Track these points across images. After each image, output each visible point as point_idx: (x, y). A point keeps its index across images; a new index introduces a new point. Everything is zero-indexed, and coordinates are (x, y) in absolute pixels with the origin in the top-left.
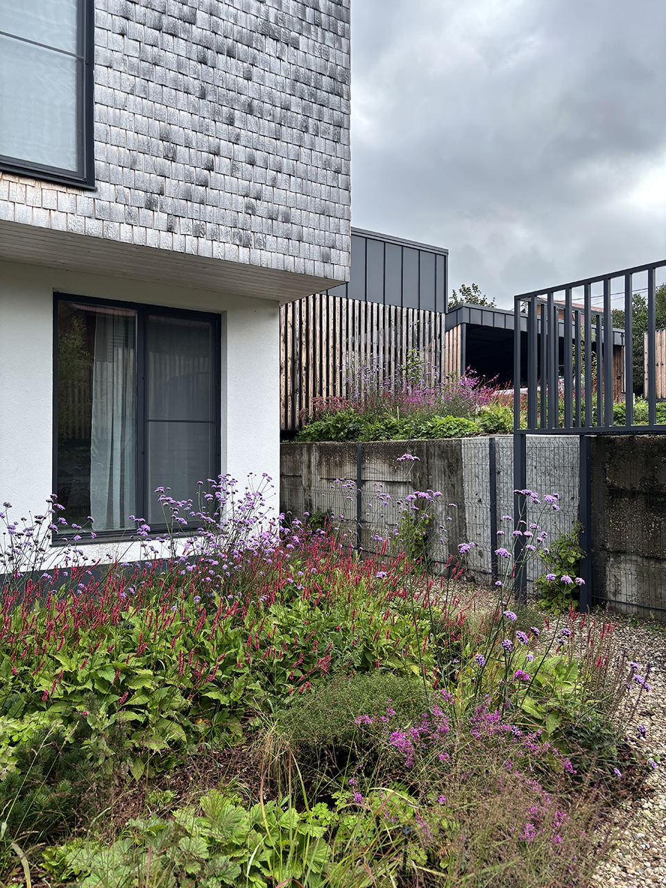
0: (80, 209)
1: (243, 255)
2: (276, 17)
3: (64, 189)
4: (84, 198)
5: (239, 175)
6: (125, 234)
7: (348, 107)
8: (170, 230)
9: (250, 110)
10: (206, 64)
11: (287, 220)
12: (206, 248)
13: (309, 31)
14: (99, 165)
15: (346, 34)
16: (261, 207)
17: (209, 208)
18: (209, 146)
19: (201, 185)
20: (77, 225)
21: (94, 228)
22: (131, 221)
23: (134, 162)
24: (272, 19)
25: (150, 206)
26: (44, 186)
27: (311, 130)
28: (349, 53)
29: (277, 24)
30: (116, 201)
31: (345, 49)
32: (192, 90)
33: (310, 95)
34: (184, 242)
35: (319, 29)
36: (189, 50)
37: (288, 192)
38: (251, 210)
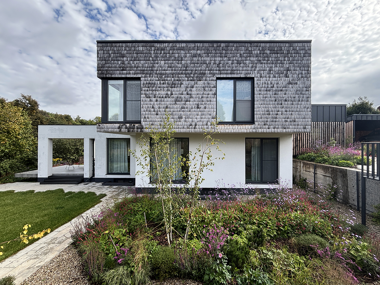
0: (252, 128)
1: (284, 131)
2: (292, 79)
3: (249, 125)
4: (253, 126)
5: (283, 114)
6: (260, 131)
7: (311, 93)
8: (269, 128)
9: (286, 101)
10: (276, 94)
11: (295, 121)
12: (276, 131)
13: (300, 79)
14: (255, 119)
15: (310, 77)
17: (277, 123)
18: (277, 110)
19: (275, 118)
20: (251, 131)
21: (254, 131)
22: (260, 128)
23: (262, 117)
24: (291, 80)
25: (265, 125)
26: (246, 125)
27: (300, 101)
28: (311, 81)
29: (292, 81)
30: (258, 125)
31: (309, 80)
32: (273, 100)
33: (300, 93)
34: (272, 130)
35: (303, 78)
36: (272, 93)
37: (295, 116)
38: (286, 121)
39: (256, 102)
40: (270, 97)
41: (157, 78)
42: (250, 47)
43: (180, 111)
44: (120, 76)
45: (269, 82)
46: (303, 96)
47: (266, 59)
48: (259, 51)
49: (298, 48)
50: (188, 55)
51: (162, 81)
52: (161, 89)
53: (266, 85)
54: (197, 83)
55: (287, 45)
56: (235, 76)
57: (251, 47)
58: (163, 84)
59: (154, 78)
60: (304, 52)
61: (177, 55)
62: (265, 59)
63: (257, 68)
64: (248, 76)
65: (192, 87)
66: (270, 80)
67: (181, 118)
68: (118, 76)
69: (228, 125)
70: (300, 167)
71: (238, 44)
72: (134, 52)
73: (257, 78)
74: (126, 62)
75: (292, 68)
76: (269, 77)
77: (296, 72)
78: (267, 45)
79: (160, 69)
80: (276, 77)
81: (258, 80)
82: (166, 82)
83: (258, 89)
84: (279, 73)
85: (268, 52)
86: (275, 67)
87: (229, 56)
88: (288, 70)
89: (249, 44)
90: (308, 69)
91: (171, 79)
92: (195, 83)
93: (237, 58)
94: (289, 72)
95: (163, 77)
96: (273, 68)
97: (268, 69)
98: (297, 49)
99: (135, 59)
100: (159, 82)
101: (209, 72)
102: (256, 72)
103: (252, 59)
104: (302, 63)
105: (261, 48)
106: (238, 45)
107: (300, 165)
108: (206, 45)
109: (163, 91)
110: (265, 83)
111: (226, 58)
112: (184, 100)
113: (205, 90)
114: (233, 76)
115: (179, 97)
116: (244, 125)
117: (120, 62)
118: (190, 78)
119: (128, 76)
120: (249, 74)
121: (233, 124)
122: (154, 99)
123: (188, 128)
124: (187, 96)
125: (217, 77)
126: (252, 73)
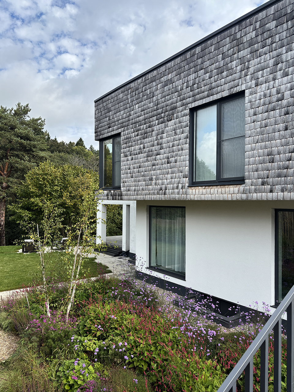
0: (240, 191)
3: (236, 186)
4: (242, 187)
6: (255, 196)
8: (271, 191)
10: (288, 114)
12: (287, 196)
14: (246, 174)
18: (289, 150)
19: (285, 169)
20: (239, 197)
21: (244, 196)
22: (256, 191)
23: (258, 168)
25: (263, 184)
30: (252, 185)
32: (281, 129)
34: (277, 195)
36: (280, 113)
39: (247, 140)
40: (276, 122)
41: (133, 130)
43: (151, 169)
45: (274, 91)
47: (269, 41)
48: (254, 33)
50: (159, 86)
51: (136, 132)
52: (135, 143)
56: (215, 97)
57: (241, 30)
58: (137, 136)
61: (149, 91)
62: (266, 44)
64: (235, 90)
65: (163, 132)
67: (152, 179)
68: (106, 135)
71: (219, 36)
72: (117, 102)
73: (250, 90)
74: (111, 117)
76: (274, 79)
79: (135, 116)
80: (288, 75)
81: (251, 94)
82: (139, 133)
83: (251, 112)
85: (273, 25)
87: (206, 65)
89: (237, 27)
91: (144, 127)
92: (165, 125)
93: (217, 63)
95: (137, 126)
96: (284, 57)
99: (117, 110)
100: (134, 134)
101: (180, 103)
102: (248, 77)
103: (241, 54)
105: (258, 24)
109: (137, 145)
110: (265, 96)
111: (201, 71)
112: (155, 154)
113: (176, 134)
115: (150, 151)
117: (107, 119)
118: (160, 120)
119: (113, 133)
120: (236, 87)
122: (130, 158)
123: (158, 194)
124: (157, 147)
125: (191, 107)
126: (240, 84)
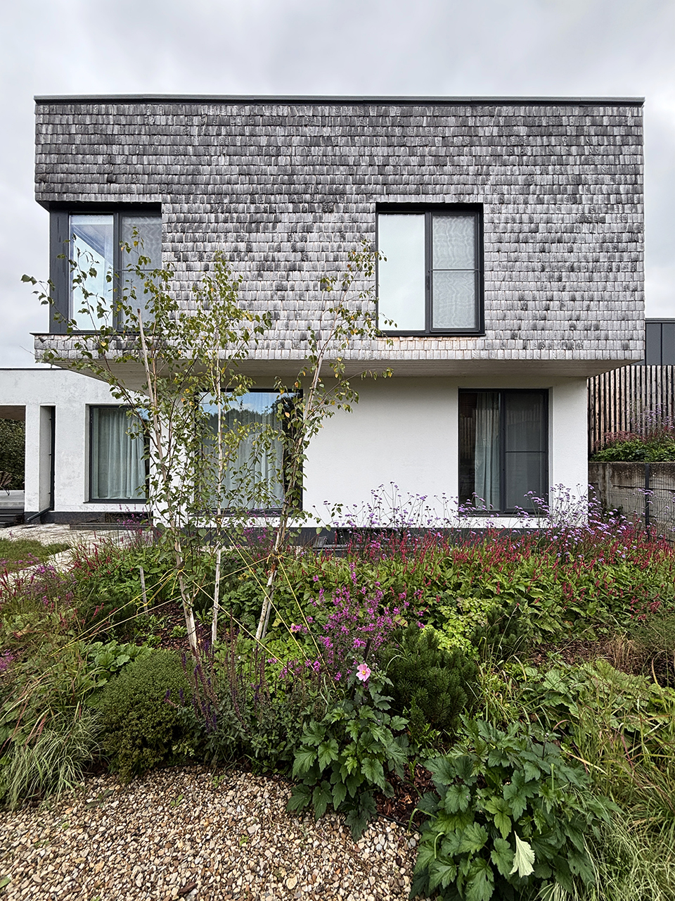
0: (477, 347)
1: (568, 355)
2: (589, 209)
3: (470, 338)
4: (480, 341)
5: (565, 308)
6: (500, 355)
7: (642, 247)
8: (525, 348)
9: (572, 269)
10: (544, 252)
11: (597, 328)
12: (545, 355)
13: (613, 209)
15: (640, 201)
16: (580, 325)
17: (547, 332)
18: (547, 297)
19: (542, 320)
20: (475, 355)
21: (484, 355)
22: (503, 347)
23: (505, 316)
24: (586, 211)
25: (513, 337)
26: (461, 339)
27: (614, 270)
28: (643, 213)
29: (590, 213)
30: (496, 339)
31: (640, 211)
33: (614, 248)
34: (532, 353)
35: (620, 205)
36: (534, 248)
37: (598, 312)
38: (573, 328)
39: (487, 274)
40: (529, 258)
41: (209, 206)
42: (472, 116)
43: (272, 297)
44: (101, 198)
46: (621, 256)
47: (517, 150)
48: (496, 129)
49: (606, 121)
50: (296, 140)
51: (222, 213)
52: (218, 236)
53: (516, 226)
54: (321, 218)
55: (577, 111)
56: (431, 199)
57: (475, 116)
58: (225, 221)
59: (200, 206)
60: (622, 131)
61: (263, 141)
62: (514, 151)
63: (491, 177)
64: (467, 199)
65: (308, 230)
66: (529, 211)
67: (277, 317)
68: (96, 198)
69: (411, 338)
70: (604, 478)
71: (436, 108)
72: (143, 130)
73: (492, 206)
74: (119, 160)
75: (589, 177)
76: (526, 203)
77: (601, 188)
78: (519, 111)
79: (215, 179)
80: (543, 204)
81: (493, 212)
82: (232, 218)
83: (494, 237)
84: (554, 190)
85: (523, 131)
86: (541, 174)
87: (412, 142)
88: (578, 182)
89: (469, 109)
90: (636, 178)
91: (248, 208)
92: (315, 217)
93: (433, 148)
94: (580, 187)
95: (226, 201)
96: (538, 178)
97: (521, 179)
98: (605, 124)
99: (144, 149)
100: (213, 215)
101: (355, 187)
102: (487, 187)
103: (477, 150)
104: (617, 163)
105: (502, 120)
106: (437, 110)
107: (604, 474)
108: (348, 110)
109: (226, 242)
110: (514, 221)
111: (402, 148)
112: (285, 266)
113: (344, 239)
114: (422, 199)
115: (270, 259)
116: (455, 339)
117: (100, 159)
118: (301, 205)
119: (126, 199)
120: (469, 194)
121: (424, 337)
122: (198, 265)
123: (296, 347)
124: (292, 256)
125: (379, 201)
126: (475, 192)
